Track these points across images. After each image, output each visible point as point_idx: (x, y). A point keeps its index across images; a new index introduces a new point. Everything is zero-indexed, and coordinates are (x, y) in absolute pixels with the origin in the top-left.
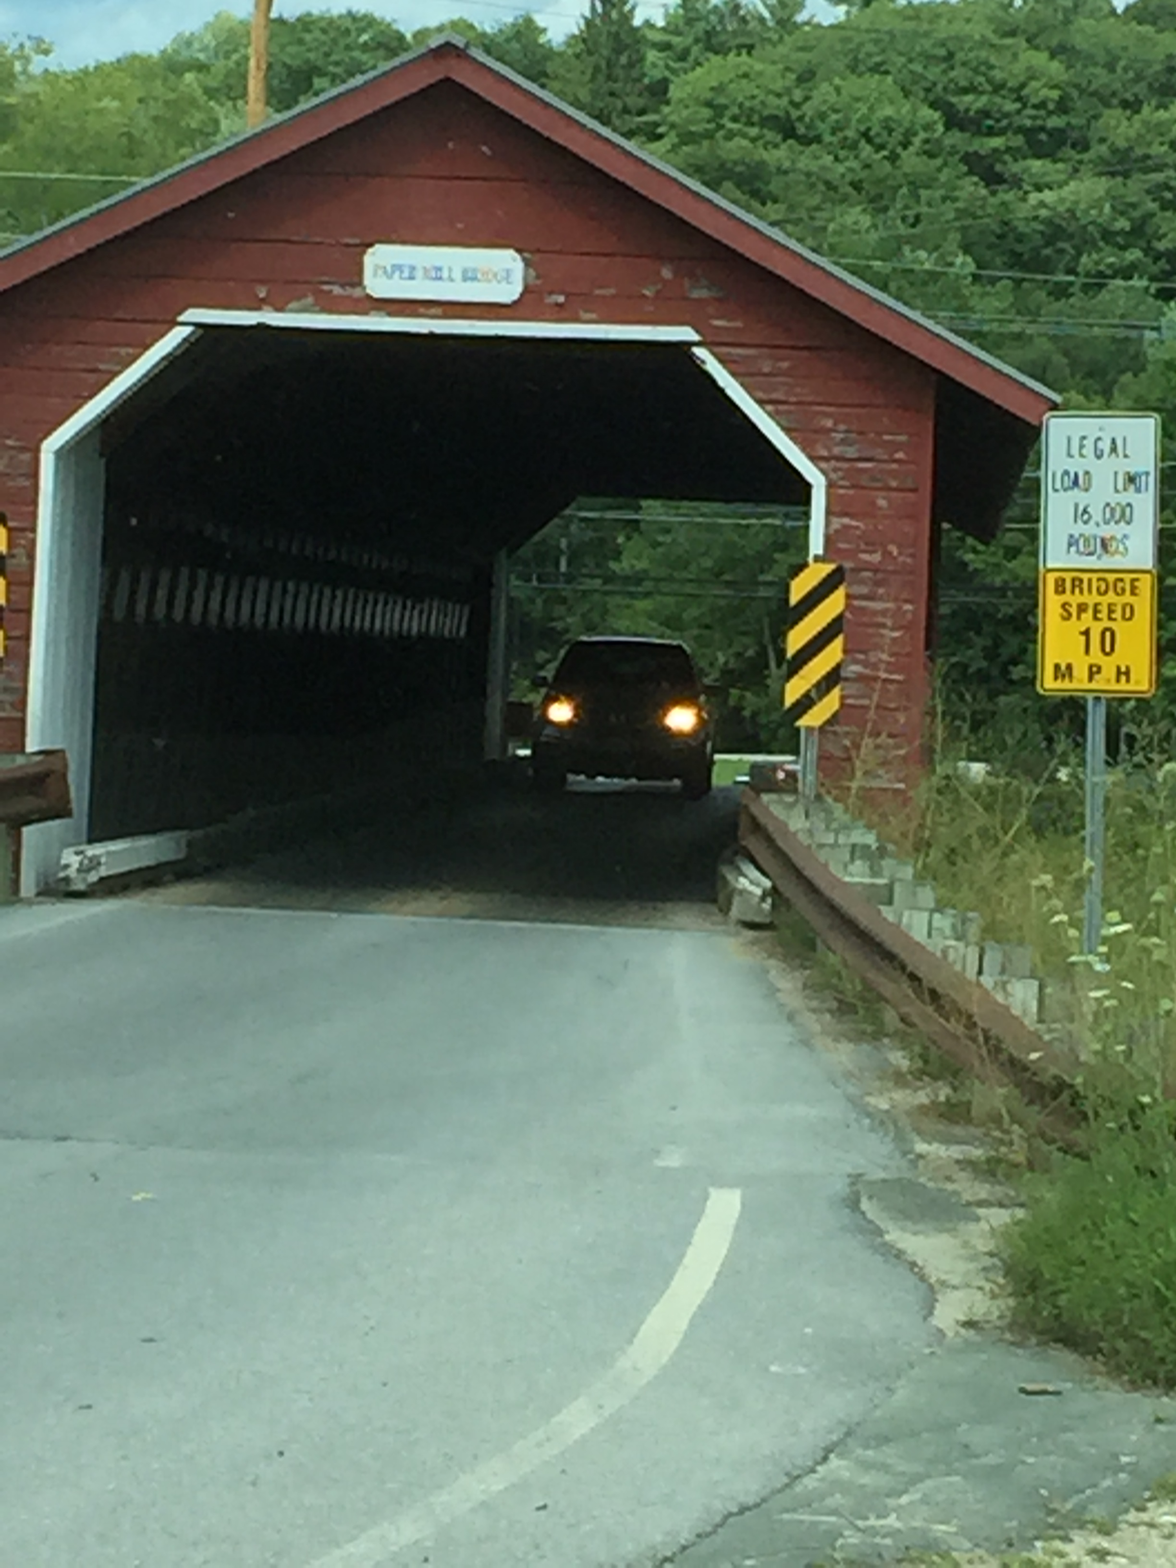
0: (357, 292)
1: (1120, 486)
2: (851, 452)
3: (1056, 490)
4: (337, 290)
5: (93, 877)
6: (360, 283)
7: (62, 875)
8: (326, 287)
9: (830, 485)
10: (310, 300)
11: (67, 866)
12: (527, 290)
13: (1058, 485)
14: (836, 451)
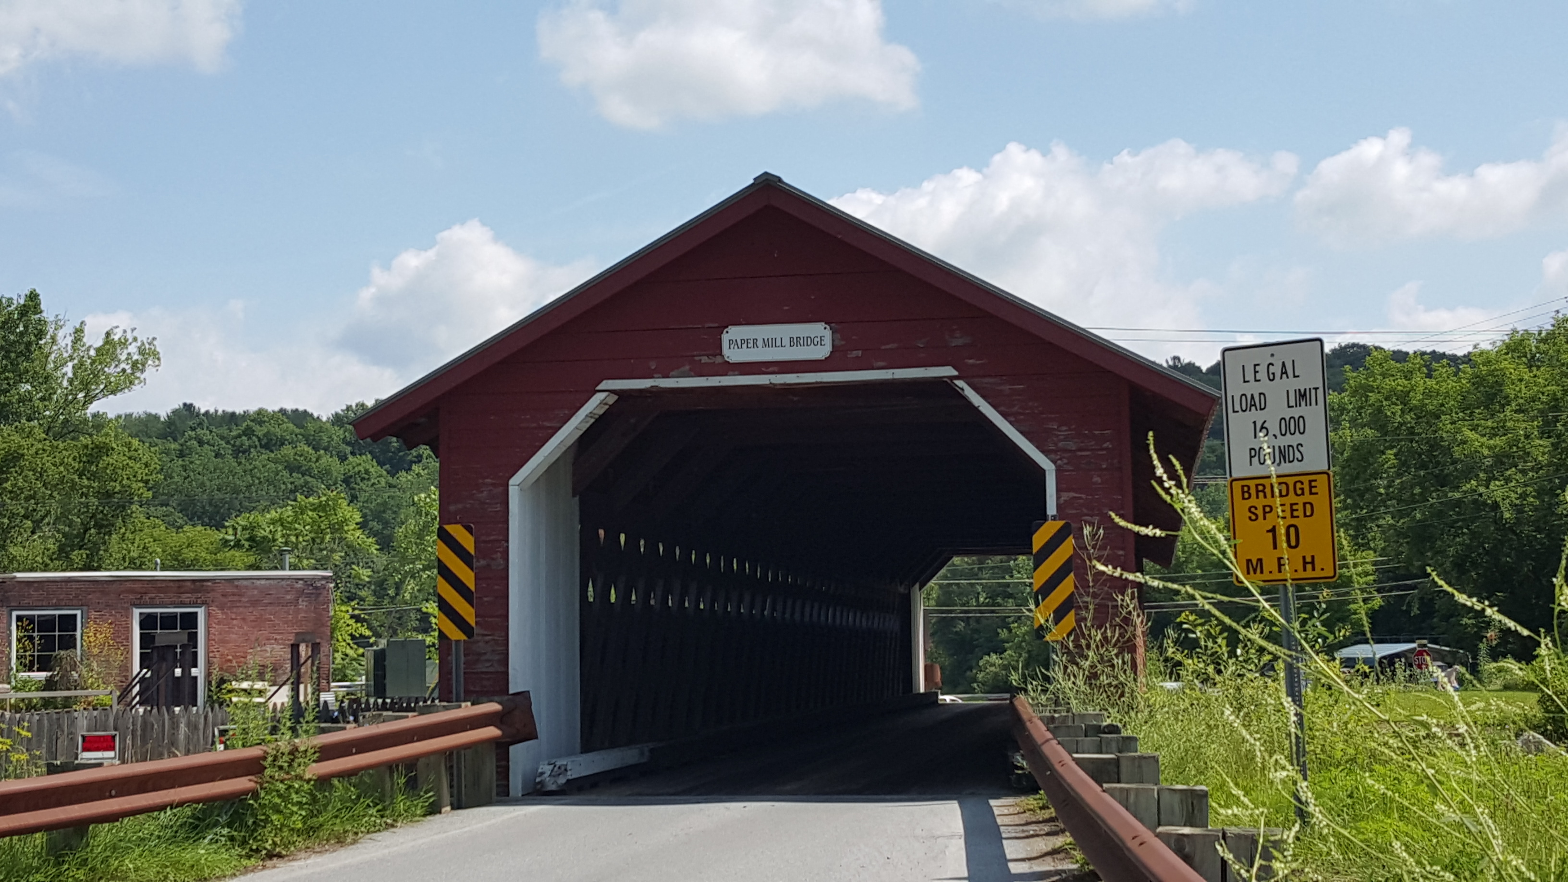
0: (718, 360)
1: (1292, 403)
2: (1072, 445)
3: (1234, 412)
4: (705, 359)
5: (562, 780)
6: (721, 354)
7: (538, 780)
8: (697, 358)
9: (1059, 471)
10: (687, 367)
11: (542, 774)
12: (835, 349)
13: (1237, 408)
14: (1061, 444)
